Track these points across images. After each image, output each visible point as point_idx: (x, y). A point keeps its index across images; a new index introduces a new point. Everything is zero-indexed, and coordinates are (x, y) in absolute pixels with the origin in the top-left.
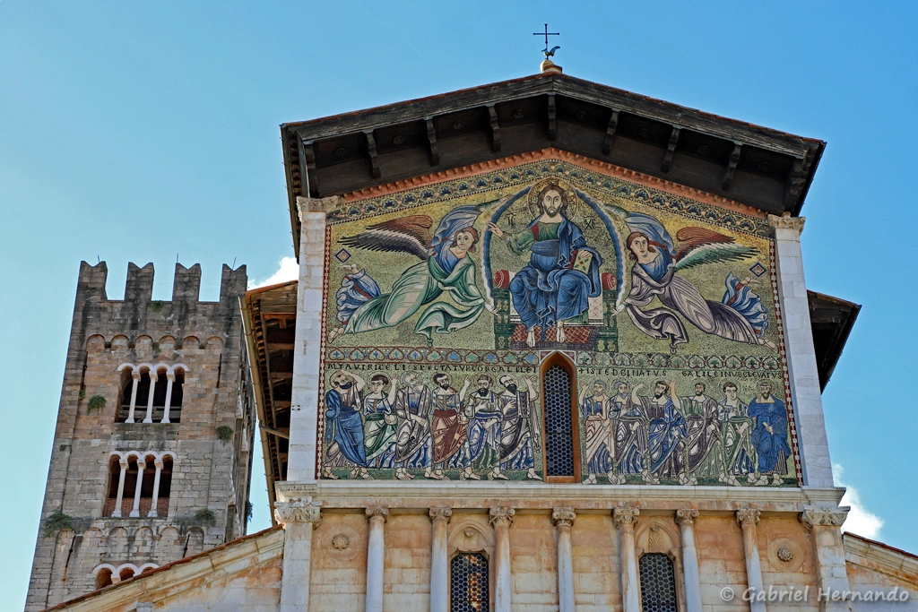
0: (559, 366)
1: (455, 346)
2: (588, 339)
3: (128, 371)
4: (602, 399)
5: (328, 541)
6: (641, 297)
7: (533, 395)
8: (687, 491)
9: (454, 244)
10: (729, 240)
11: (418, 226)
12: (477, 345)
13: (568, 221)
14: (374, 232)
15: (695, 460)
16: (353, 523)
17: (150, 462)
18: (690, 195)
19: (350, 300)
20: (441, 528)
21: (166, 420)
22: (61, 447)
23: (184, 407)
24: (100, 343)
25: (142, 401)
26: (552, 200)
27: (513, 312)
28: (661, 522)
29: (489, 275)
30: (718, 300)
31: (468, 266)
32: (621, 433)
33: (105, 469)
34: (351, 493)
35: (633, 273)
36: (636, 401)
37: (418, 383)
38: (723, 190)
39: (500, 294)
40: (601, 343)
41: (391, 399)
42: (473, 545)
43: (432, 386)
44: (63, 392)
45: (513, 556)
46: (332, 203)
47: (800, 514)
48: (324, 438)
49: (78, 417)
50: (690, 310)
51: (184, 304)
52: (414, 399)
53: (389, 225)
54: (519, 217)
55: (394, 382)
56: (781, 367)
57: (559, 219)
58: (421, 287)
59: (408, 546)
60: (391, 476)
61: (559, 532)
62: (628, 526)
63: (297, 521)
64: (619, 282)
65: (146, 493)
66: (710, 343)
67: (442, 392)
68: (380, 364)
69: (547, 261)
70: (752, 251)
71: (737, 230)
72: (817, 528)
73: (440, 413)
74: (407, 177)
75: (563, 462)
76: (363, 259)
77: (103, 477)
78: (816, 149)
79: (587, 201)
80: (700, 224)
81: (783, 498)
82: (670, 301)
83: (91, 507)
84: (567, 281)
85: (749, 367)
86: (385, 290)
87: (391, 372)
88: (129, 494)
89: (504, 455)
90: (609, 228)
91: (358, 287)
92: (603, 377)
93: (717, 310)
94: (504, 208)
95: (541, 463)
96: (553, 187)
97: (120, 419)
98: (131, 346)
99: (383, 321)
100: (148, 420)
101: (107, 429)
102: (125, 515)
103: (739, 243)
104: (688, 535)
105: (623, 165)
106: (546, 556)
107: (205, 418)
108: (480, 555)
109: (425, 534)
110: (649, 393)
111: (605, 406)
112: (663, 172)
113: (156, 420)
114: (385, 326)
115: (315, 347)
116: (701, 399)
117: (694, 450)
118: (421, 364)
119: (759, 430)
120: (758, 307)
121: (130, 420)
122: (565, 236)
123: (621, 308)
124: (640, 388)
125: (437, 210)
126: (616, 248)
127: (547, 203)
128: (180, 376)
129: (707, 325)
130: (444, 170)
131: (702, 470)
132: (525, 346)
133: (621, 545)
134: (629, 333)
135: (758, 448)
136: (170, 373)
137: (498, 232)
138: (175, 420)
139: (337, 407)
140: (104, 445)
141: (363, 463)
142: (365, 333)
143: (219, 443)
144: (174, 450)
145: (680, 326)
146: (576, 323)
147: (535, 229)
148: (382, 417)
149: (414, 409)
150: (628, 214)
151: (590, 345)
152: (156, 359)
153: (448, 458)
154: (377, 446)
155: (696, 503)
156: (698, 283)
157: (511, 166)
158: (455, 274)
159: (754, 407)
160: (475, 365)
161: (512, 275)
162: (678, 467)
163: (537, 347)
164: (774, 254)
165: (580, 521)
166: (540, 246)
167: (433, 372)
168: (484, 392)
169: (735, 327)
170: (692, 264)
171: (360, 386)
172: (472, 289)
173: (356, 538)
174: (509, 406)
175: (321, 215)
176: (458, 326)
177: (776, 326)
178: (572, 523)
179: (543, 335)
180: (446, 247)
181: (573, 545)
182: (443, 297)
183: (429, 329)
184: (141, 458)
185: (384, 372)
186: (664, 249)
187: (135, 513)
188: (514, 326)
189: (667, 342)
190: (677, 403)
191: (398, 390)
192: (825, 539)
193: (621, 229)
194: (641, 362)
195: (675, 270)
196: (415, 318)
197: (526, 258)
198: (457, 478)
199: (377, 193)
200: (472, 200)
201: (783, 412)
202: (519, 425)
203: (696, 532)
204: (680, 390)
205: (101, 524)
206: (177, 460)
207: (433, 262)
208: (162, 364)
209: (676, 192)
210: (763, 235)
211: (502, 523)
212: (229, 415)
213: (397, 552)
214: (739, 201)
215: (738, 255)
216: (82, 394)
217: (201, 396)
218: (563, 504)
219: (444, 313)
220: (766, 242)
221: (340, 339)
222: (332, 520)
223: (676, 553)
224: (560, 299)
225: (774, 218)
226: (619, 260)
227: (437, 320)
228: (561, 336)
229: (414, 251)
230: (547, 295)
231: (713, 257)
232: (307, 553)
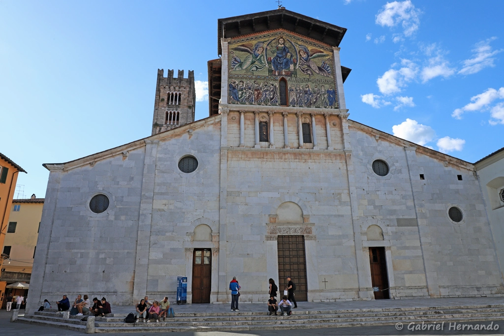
0: (283, 80)
1: (259, 75)
2: (290, 74)
3: (169, 93)
4: (294, 88)
5: (231, 118)
6: (302, 65)
7: (277, 86)
8: (313, 109)
9: (258, 51)
10: (323, 52)
11: (250, 46)
12: (264, 75)
13: (285, 46)
14: (239, 47)
15: (315, 102)
16: (236, 115)
17: (174, 113)
18: (314, 41)
19: (234, 63)
20: (257, 116)
21: (177, 104)
22: (156, 109)
23: (181, 101)
24: (163, 87)
25: (172, 100)
26: (281, 41)
27: (272, 67)
28: (307, 116)
29: (267, 58)
30: (320, 66)
31: (261, 56)
32: (298, 96)
33: (165, 114)
34: (236, 107)
35: (300, 59)
36: (301, 89)
37: (251, 83)
38: (322, 40)
39: (270, 63)
40: (293, 75)
41: (244, 86)
42: (264, 120)
43: (254, 84)
44: (156, 97)
45: (274, 123)
46: (229, 39)
47: (338, 115)
48: (229, 95)
49: (159, 103)
50: (314, 68)
51: (180, 79)
52: (250, 86)
53: (243, 45)
54: (273, 45)
55: (245, 82)
56: (334, 82)
57: (283, 46)
58: (250, 60)
59: (249, 120)
60: (245, 104)
61: (284, 118)
62: (300, 117)
63: (224, 113)
64: (297, 61)
65: (174, 120)
66: (319, 76)
67: (256, 85)
68: (241, 78)
69: (280, 55)
70: (328, 55)
71: (325, 50)
72: (342, 118)
73: (256, 90)
74: (247, 34)
75: (284, 102)
76: (237, 54)
77: (165, 116)
78: (345, 30)
79: (290, 42)
80: (316, 48)
81: (335, 111)
82: (309, 66)
83: (163, 122)
84: (285, 60)
85: (327, 82)
86: (242, 61)
87: (244, 80)
88: (170, 120)
89: (271, 100)
90: (295, 48)
91: (236, 60)
92: (294, 83)
93: (320, 69)
94: (270, 43)
95: (279, 102)
96: (282, 38)
97: (168, 103)
98: (169, 88)
99: (242, 68)
100: (174, 104)
101: (165, 106)
102: (170, 124)
103: (325, 53)
104: (314, 119)
105: (298, 33)
106: (281, 123)
107: (186, 104)
108: (266, 122)
109: (253, 117)
110: (304, 87)
111: (294, 90)
112: (308, 35)
113: (175, 104)
114: (242, 69)
115: (227, 74)
116: (316, 89)
117: (315, 100)
118: (251, 79)
119: (329, 97)
120: (329, 68)
121: (170, 104)
122: (284, 49)
123: (298, 67)
124: (302, 86)
125: (254, 42)
126: (297, 53)
127: (280, 42)
128: (180, 95)
129: (317, 72)
130: (256, 33)
131: (317, 105)
132: (276, 75)
133: (298, 121)
134: (299, 73)
135: (329, 101)
136: (178, 94)
137: (268, 48)
138: (179, 104)
139: (232, 88)
140: (165, 109)
141: (238, 101)
142: (238, 71)
143: (189, 109)
144: (179, 110)
145: (311, 72)
146: (287, 70)
147: (278, 48)
148: (242, 90)
149: (250, 89)
150: (299, 45)
151: (290, 75)
152: (175, 91)
153: (258, 100)
154: (241, 97)
155: (315, 112)
156: (315, 62)
157: (272, 32)
158: (258, 58)
159: (328, 91)
160: (264, 79)
161: (272, 58)
162: (311, 104)
163: (278, 76)
164: (333, 56)
165: (289, 115)
166: (279, 52)
167: (254, 81)
168: (266, 86)
169: (324, 73)
170: (314, 58)
171: (237, 83)
172: (263, 61)
173: (237, 118)
174: (272, 89)
175: (227, 43)
176: (260, 70)
177: (333, 73)
178: (287, 115)
179: (280, 73)
180: (256, 51)
181: (287, 121)
182: (256, 63)
183: (253, 70)
184: (173, 112)
185: (243, 80)
186: (308, 54)
187: (172, 124)
188: (273, 70)
189: (308, 76)
190: (311, 90)
191: (246, 84)
192: (344, 121)
193: (297, 48)
194: (302, 80)
195: (310, 59)
196: (249, 68)
197: (275, 54)
198: (260, 105)
199: (240, 38)
200: (262, 40)
201: (335, 92)
202: (274, 93)
203: (315, 119)
204: (311, 87)
205: (165, 126)
206: (180, 112)
207: (253, 55)
208: (176, 92)
209: (310, 40)
210: (331, 51)
211: (271, 115)
212: (191, 103)
213: (247, 121)
214: (325, 43)
215: (324, 56)
216: (159, 98)
217: (185, 99)
218: (285, 111)
219: (256, 67)
220: (331, 53)
221: (232, 72)
222: (232, 113)
223: (310, 123)
224: (283, 64)
225: (334, 47)
226: (297, 56)
227: (254, 69)
228: (284, 73)
229: (249, 52)
230: (280, 63)
231: (319, 56)
232: (227, 120)
